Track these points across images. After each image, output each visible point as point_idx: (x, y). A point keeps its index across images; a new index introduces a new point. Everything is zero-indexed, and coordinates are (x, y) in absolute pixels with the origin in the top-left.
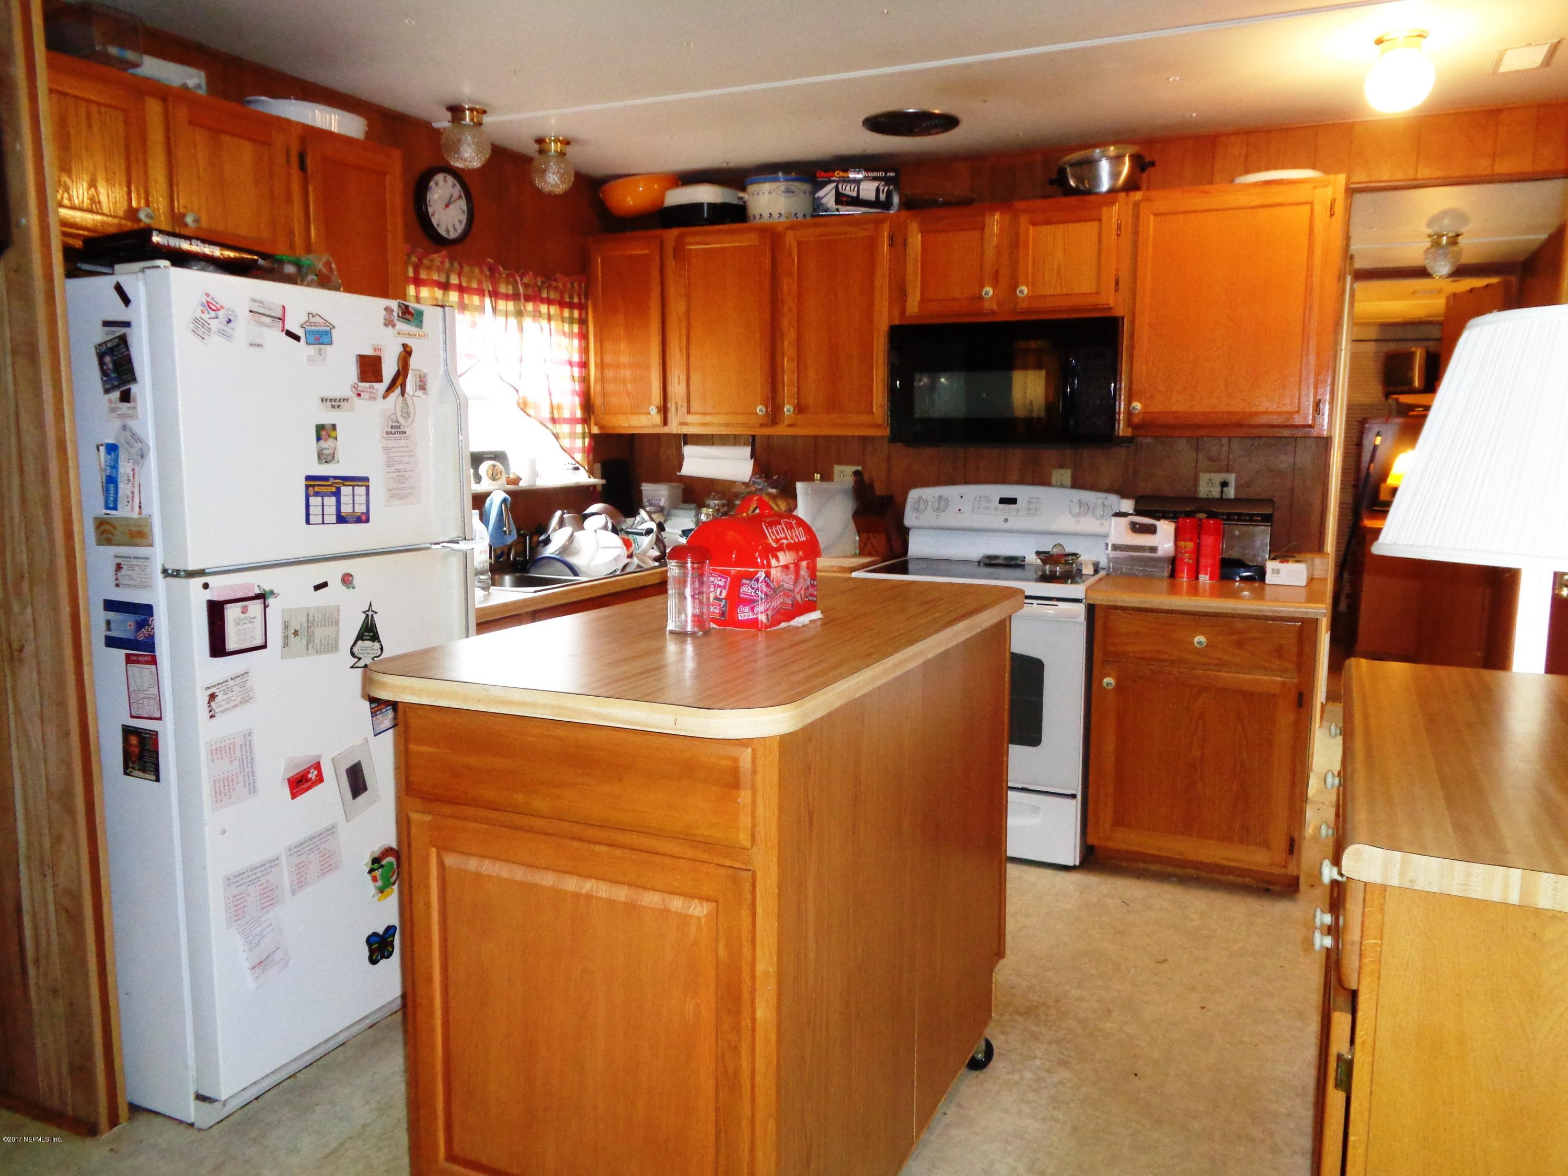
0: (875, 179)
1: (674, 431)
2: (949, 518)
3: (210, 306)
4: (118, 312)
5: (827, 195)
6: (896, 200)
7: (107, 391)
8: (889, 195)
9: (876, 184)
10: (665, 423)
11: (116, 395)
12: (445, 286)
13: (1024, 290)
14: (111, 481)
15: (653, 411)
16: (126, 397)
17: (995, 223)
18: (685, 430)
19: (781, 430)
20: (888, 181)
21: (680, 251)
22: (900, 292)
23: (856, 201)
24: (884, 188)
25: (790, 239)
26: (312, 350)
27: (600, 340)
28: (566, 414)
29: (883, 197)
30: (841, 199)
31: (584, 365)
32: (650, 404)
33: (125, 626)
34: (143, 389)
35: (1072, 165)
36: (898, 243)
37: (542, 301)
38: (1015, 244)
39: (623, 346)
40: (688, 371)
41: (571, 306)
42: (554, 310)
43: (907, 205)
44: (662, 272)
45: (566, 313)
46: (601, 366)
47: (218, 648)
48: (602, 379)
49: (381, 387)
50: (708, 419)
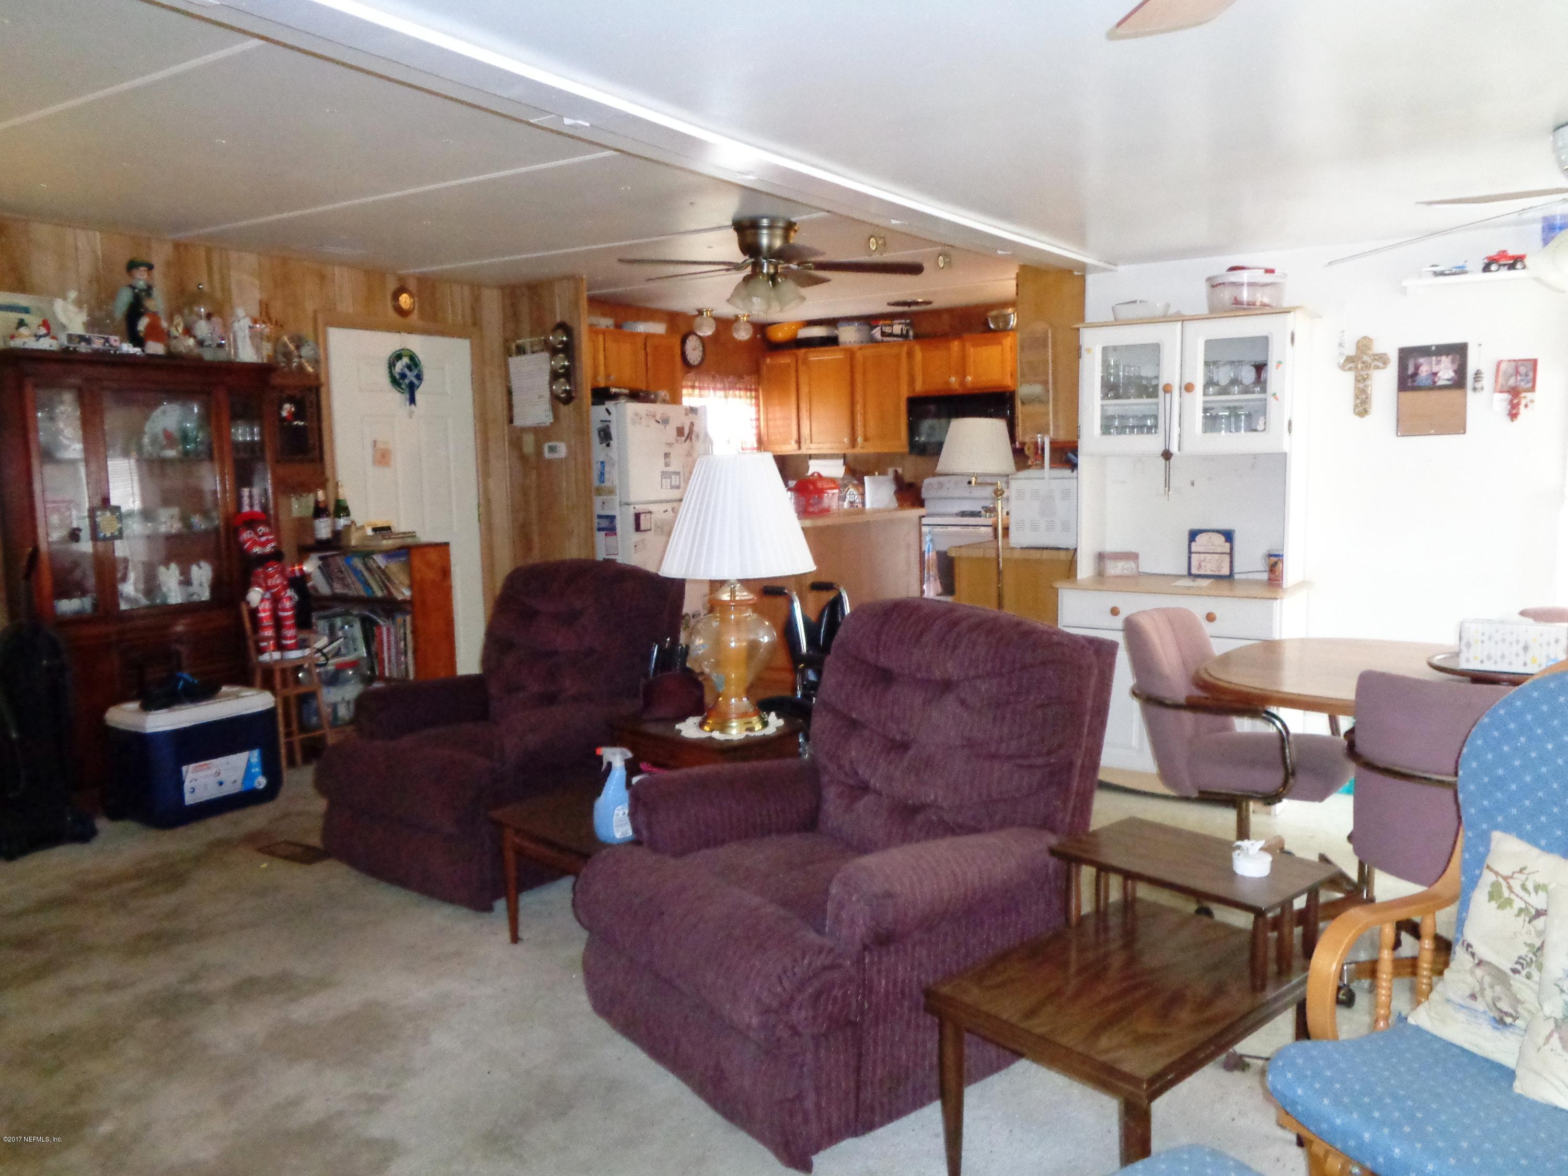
0: (900, 324)
1: (804, 453)
2: (943, 493)
3: (636, 414)
4: (606, 417)
5: (877, 333)
6: (911, 333)
7: (601, 443)
8: (907, 331)
9: (901, 326)
10: (800, 448)
11: (605, 444)
12: (693, 387)
13: (969, 378)
14: (602, 474)
15: (793, 442)
16: (608, 445)
17: (955, 345)
18: (810, 452)
19: (858, 450)
20: (907, 324)
21: (806, 362)
22: (912, 381)
23: (891, 335)
24: (905, 329)
25: (859, 355)
26: (662, 427)
27: (766, 405)
28: (749, 446)
29: (904, 332)
30: (883, 334)
31: (758, 419)
32: (791, 438)
33: (605, 523)
34: (614, 443)
35: (992, 317)
36: (910, 355)
37: (736, 389)
38: (964, 358)
39: (778, 408)
40: (811, 421)
41: (751, 390)
42: (742, 393)
43: (916, 337)
44: (797, 371)
45: (748, 394)
46: (767, 420)
47: (638, 528)
48: (767, 426)
49: (684, 438)
50: (821, 446)
